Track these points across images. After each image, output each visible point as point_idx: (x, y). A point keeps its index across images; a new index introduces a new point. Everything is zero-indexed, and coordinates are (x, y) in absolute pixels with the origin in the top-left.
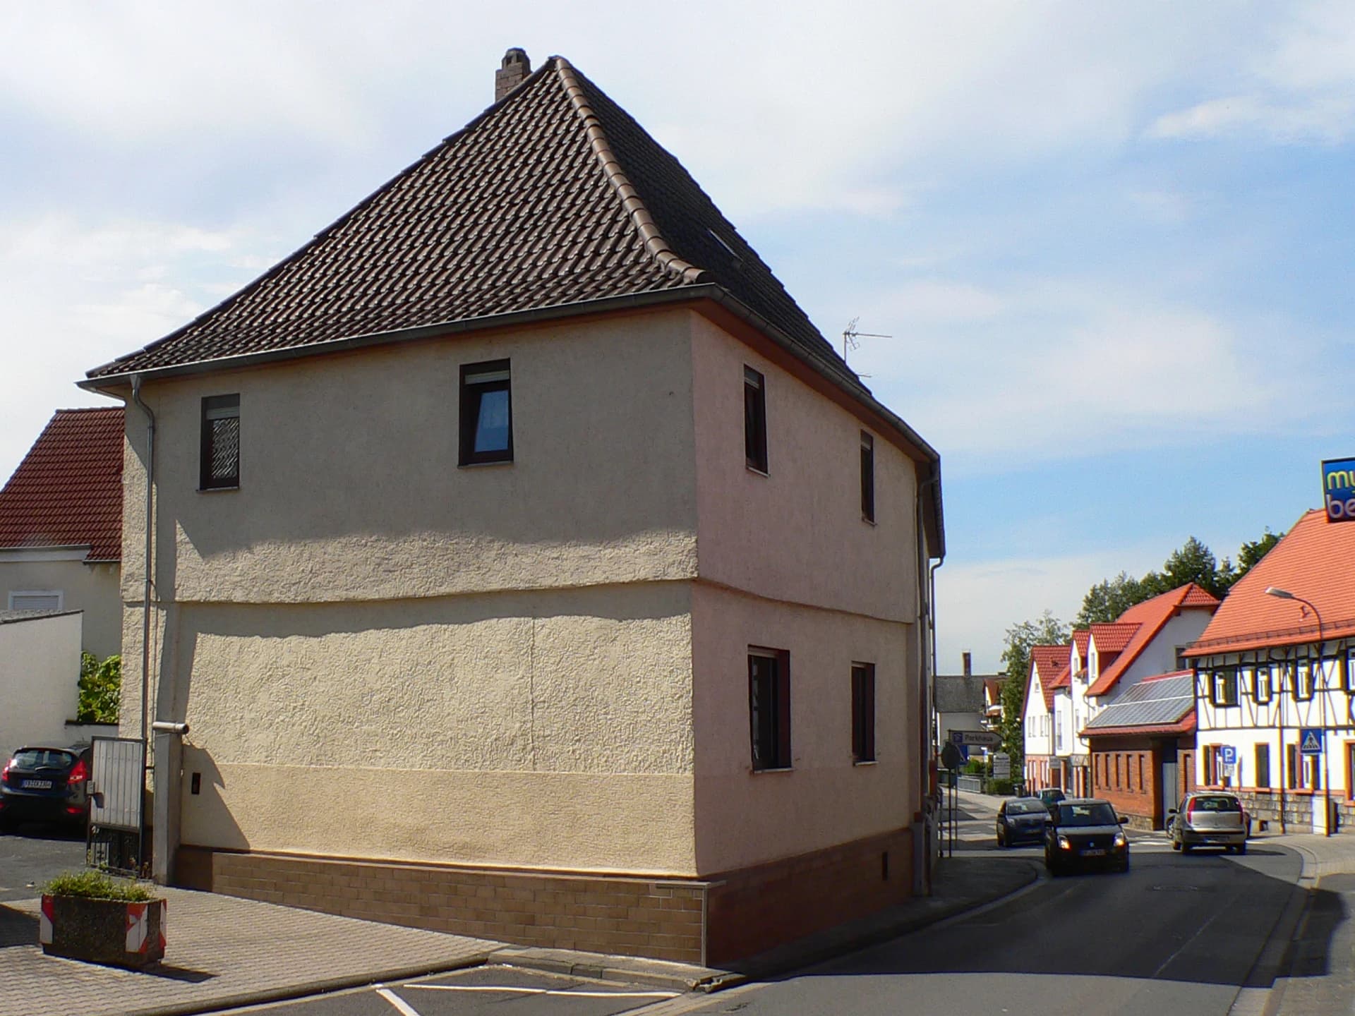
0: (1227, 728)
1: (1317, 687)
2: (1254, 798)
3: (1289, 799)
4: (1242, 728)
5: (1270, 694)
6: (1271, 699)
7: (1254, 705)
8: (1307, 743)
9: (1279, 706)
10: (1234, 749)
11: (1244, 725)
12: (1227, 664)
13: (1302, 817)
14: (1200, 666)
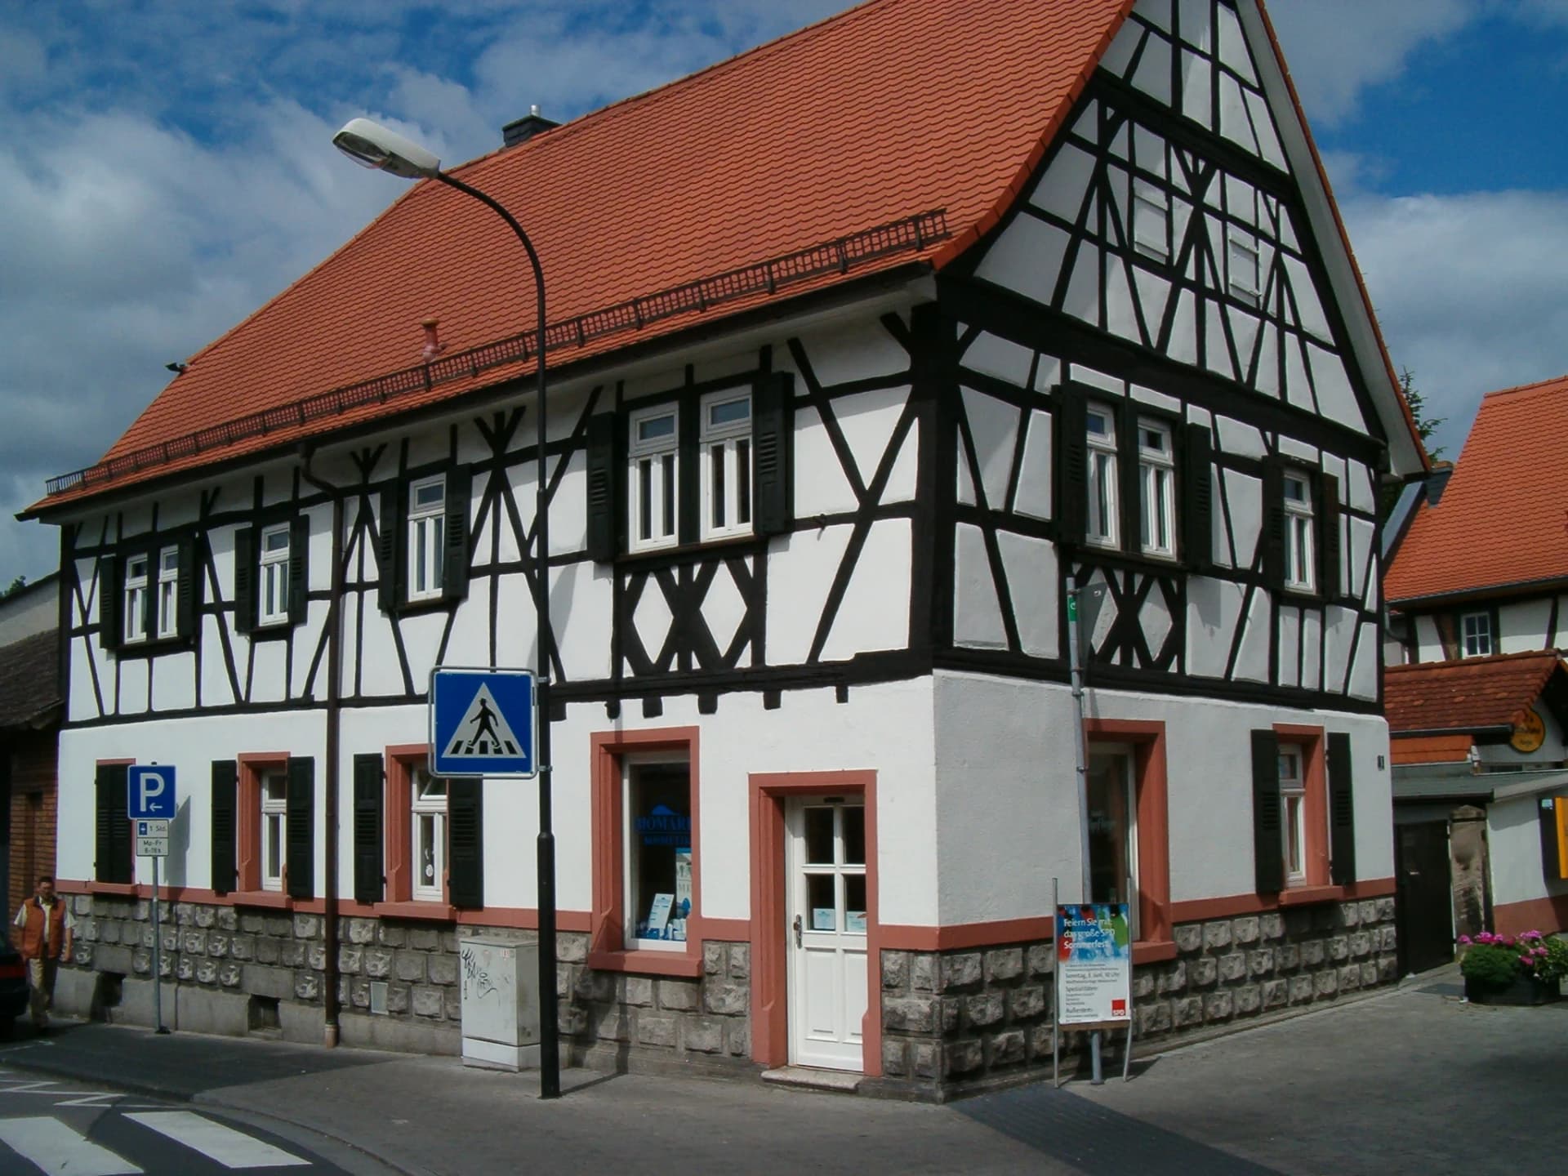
0: (151, 715)
1: (482, 556)
2: (232, 927)
3: (358, 933)
4: (200, 711)
5: (298, 599)
6: (298, 616)
7: (240, 644)
8: (466, 729)
9: (332, 629)
10: (168, 773)
11: (206, 702)
12: (161, 528)
13: (409, 997)
14: (81, 544)
